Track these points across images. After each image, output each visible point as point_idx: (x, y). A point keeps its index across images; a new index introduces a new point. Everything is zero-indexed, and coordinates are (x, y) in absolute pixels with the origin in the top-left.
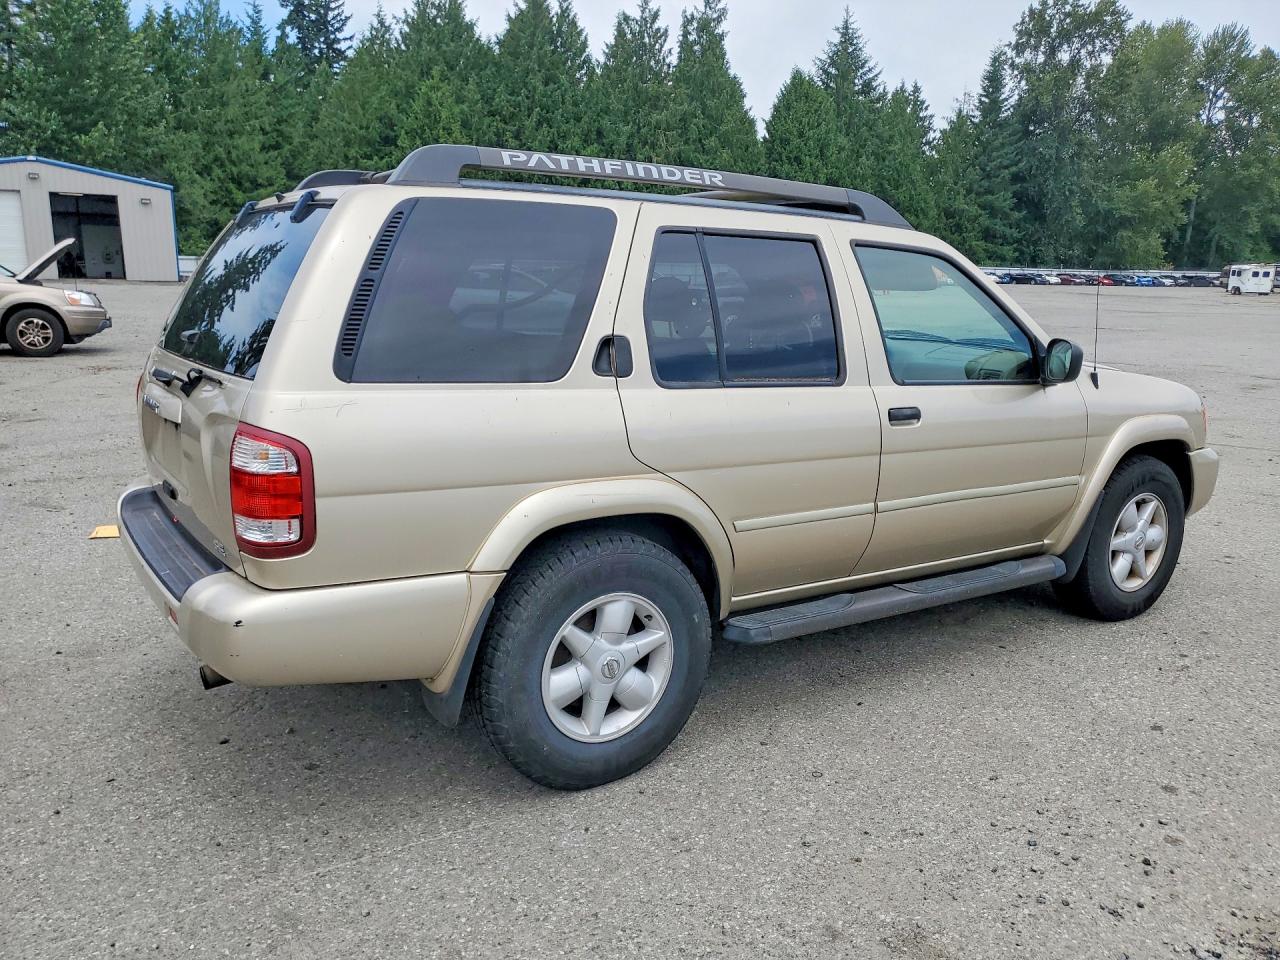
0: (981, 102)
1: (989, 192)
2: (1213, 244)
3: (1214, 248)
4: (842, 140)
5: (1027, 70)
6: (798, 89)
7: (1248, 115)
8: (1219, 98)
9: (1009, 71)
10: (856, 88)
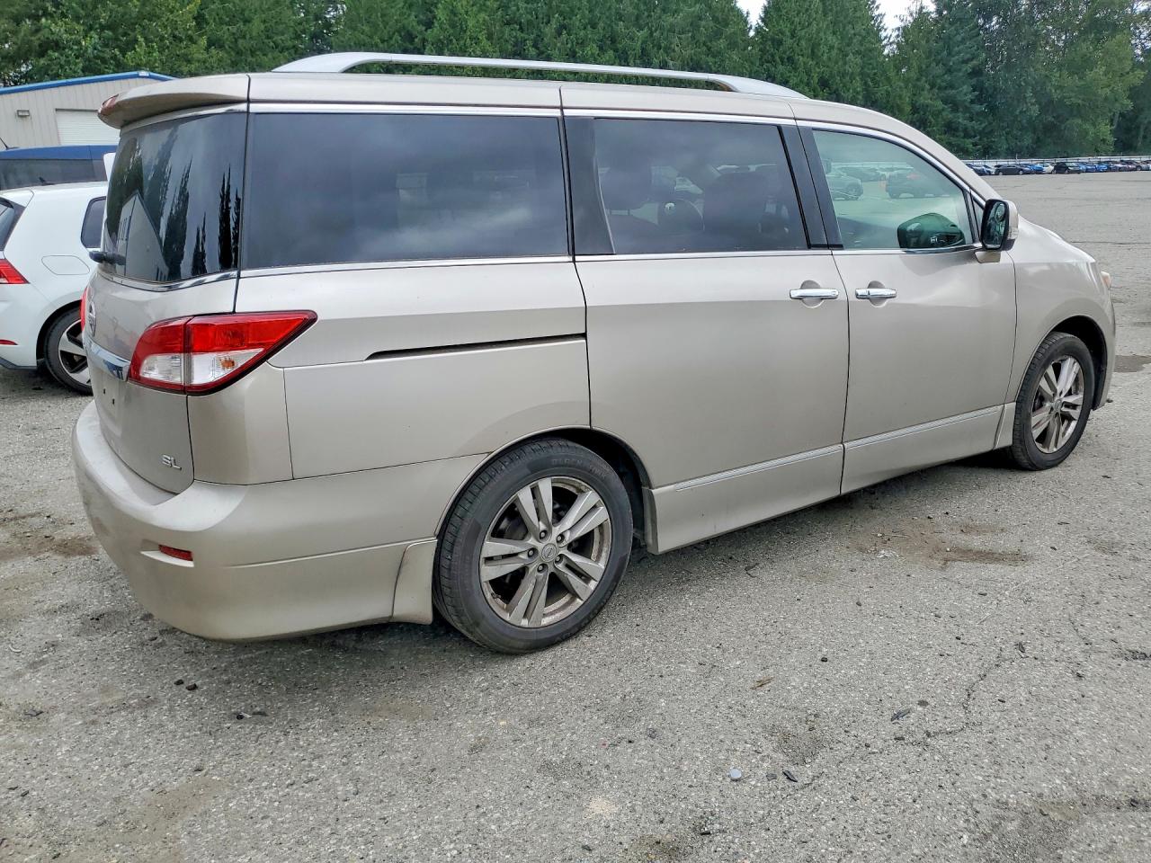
1: (952, 87)
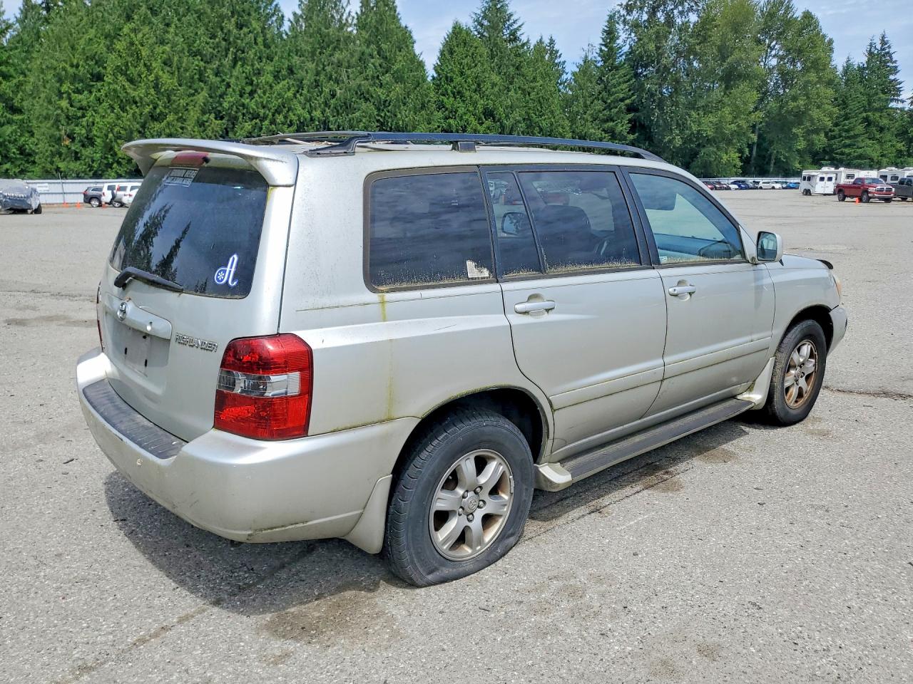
0: (601, 50)
2: (773, 157)
3: (773, 162)
4: (495, 78)
5: (636, 26)
6: (457, 39)
7: (793, 62)
8: (772, 49)
9: (622, 26)
10: (505, 37)
